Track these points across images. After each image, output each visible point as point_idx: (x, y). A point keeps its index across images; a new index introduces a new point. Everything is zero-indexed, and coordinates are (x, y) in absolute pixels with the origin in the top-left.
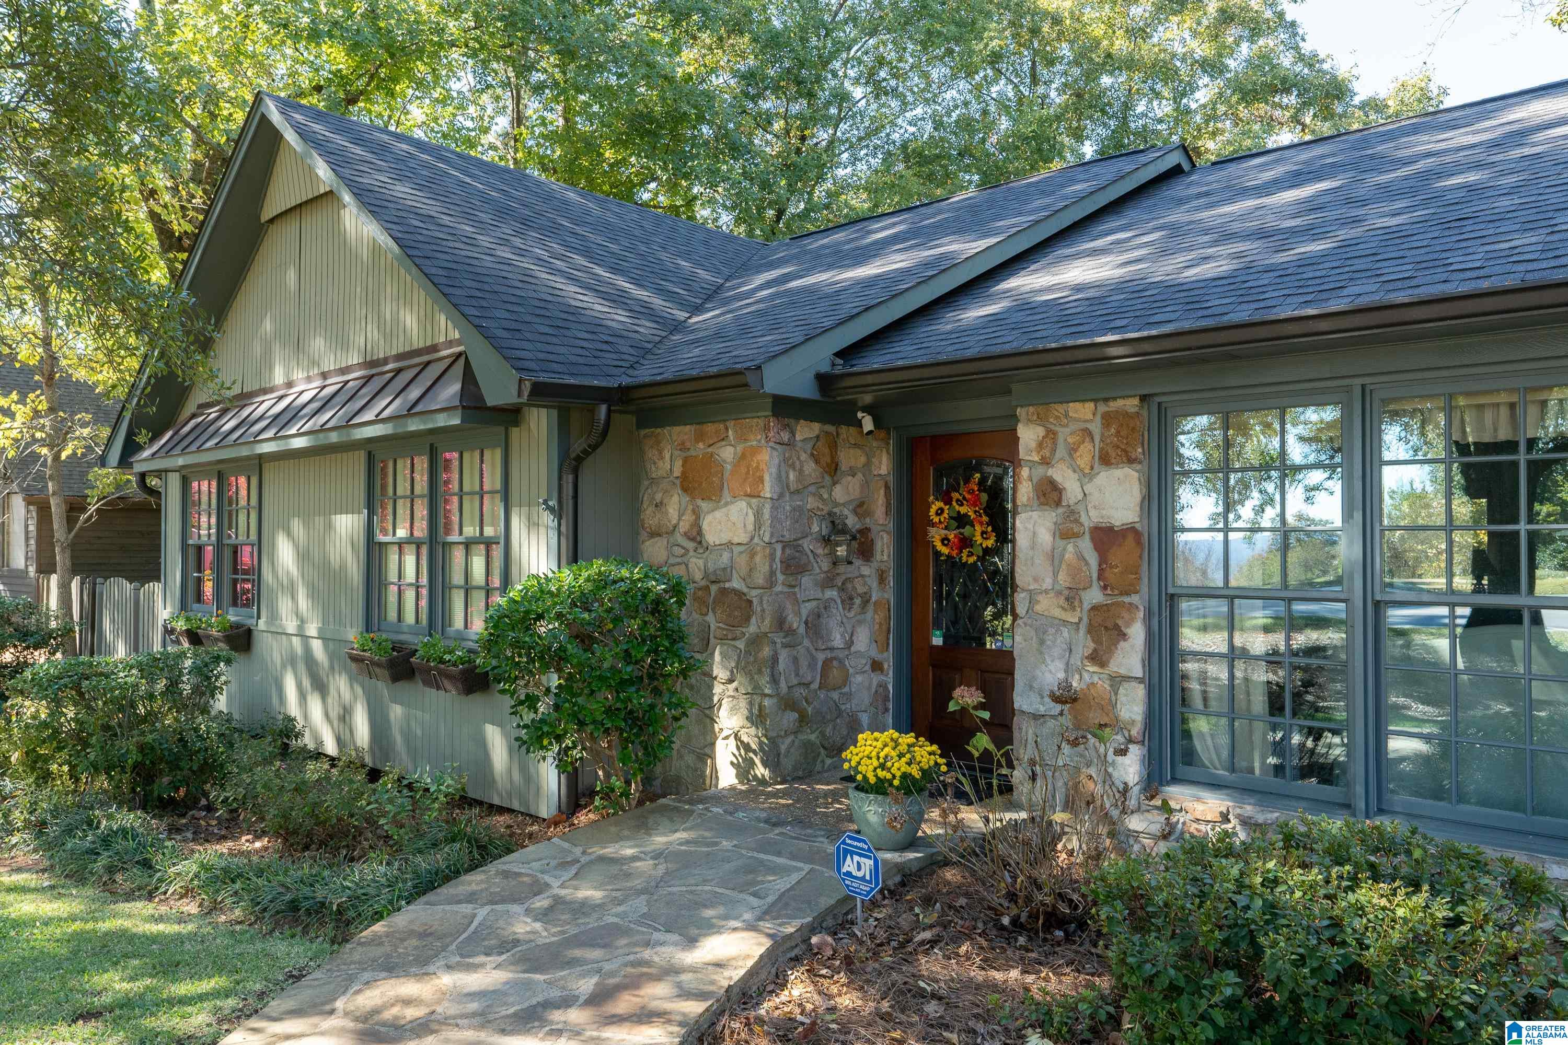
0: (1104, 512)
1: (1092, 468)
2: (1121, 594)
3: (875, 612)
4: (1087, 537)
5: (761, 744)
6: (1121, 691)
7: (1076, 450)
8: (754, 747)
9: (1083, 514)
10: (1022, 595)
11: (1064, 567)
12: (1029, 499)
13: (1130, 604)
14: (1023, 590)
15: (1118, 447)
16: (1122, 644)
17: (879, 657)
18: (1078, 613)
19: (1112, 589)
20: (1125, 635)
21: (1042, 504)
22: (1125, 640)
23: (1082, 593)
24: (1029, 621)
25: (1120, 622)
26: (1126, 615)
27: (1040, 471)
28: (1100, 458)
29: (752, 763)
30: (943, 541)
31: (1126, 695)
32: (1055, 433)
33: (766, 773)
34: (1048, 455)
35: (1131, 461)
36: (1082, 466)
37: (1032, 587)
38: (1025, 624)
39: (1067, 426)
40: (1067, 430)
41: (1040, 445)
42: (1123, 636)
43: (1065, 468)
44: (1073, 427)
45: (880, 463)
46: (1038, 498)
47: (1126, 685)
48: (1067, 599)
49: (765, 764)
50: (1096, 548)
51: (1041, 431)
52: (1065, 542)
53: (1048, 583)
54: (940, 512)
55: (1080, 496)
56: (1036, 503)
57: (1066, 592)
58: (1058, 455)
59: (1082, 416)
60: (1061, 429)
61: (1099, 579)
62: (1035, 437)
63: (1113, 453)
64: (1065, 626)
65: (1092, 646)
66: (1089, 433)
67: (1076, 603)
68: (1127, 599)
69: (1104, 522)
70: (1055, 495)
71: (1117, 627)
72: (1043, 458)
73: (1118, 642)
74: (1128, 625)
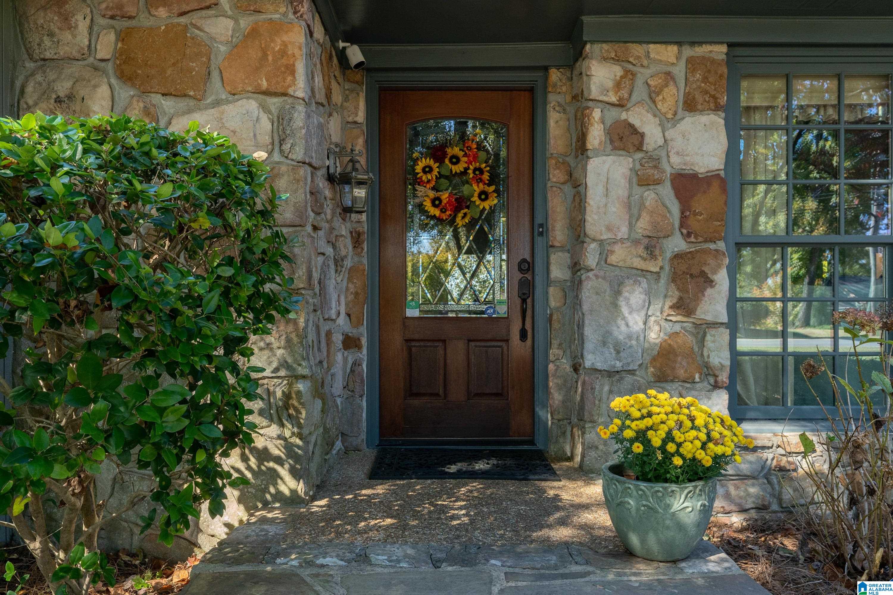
0: (688, 158)
1: (675, 114)
2: (706, 241)
3: (350, 280)
4: (668, 184)
5: (289, 447)
6: (708, 338)
7: (658, 94)
8: (276, 452)
9: (664, 160)
10: (593, 245)
11: (644, 214)
12: (600, 143)
13: (717, 251)
14: (594, 240)
15: (707, 92)
16: (709, 291)
17: (353, 332)
18: (660, 263)
19: (696, 237)
20: (712, 281)
21: (615, 148)
22: (712, 287)
23: (665, 241)
24: (602, 273)
25: (706, 269)
26: (712, 262)
27: (613, 114)
28: (685, 102)
29: (274, 476)
30: (433, 202)
31: (714, 342)
32: (634, 75)
33: (301, 488)
34: (626, 96)
35: (717, 108)
36: (664, 110)
37: (604, 237)
38: (597, 276)
39: (648, 67)
40: (647, 72)
41: (618, 85)
42: (710, 283)
43: (644, 112)
44: (653, 69)
45: (357, 108)
46: (612, 141)
47: (713, 331)
48: (647, 248)
49: (295, 474)
50: (678, 195)
51: (617, 71)
52: (643, 189)
53: (623, 231)
54: (427, 170)
55: (661, 142)
56: (609, 147)
57: (646, 241)
58: (635, 97)
59: (664, 58)
60: (642, 70)
61: (682, 226)
62: (612, 77)
63: (699, 98)
64: (644, 276)
65: (677, 294)
66: (669, 76)
67: (657, 252)
68: (712, 246)
69: (688, 169)
70: (635, 139)
71: (703, 274)
72: (620, 99)
73: (705, 290)
74: (715, 272)
